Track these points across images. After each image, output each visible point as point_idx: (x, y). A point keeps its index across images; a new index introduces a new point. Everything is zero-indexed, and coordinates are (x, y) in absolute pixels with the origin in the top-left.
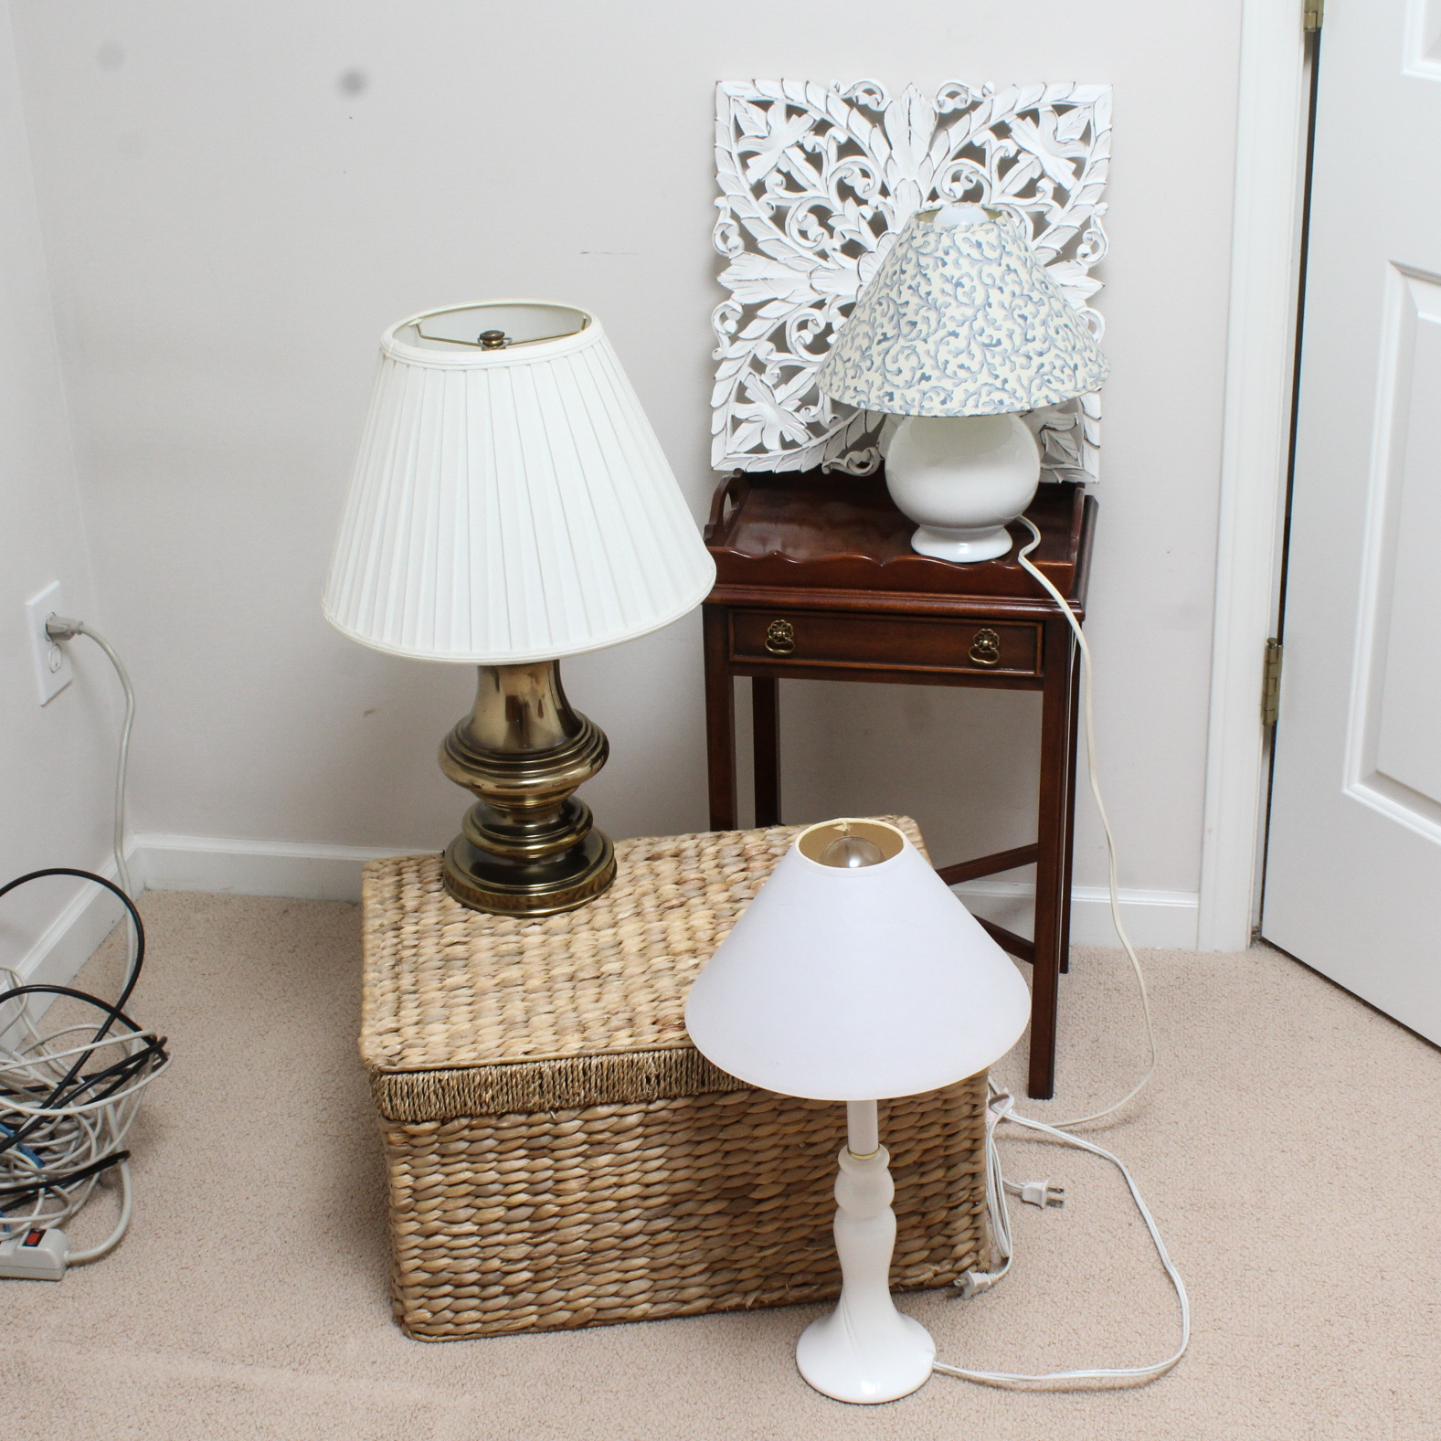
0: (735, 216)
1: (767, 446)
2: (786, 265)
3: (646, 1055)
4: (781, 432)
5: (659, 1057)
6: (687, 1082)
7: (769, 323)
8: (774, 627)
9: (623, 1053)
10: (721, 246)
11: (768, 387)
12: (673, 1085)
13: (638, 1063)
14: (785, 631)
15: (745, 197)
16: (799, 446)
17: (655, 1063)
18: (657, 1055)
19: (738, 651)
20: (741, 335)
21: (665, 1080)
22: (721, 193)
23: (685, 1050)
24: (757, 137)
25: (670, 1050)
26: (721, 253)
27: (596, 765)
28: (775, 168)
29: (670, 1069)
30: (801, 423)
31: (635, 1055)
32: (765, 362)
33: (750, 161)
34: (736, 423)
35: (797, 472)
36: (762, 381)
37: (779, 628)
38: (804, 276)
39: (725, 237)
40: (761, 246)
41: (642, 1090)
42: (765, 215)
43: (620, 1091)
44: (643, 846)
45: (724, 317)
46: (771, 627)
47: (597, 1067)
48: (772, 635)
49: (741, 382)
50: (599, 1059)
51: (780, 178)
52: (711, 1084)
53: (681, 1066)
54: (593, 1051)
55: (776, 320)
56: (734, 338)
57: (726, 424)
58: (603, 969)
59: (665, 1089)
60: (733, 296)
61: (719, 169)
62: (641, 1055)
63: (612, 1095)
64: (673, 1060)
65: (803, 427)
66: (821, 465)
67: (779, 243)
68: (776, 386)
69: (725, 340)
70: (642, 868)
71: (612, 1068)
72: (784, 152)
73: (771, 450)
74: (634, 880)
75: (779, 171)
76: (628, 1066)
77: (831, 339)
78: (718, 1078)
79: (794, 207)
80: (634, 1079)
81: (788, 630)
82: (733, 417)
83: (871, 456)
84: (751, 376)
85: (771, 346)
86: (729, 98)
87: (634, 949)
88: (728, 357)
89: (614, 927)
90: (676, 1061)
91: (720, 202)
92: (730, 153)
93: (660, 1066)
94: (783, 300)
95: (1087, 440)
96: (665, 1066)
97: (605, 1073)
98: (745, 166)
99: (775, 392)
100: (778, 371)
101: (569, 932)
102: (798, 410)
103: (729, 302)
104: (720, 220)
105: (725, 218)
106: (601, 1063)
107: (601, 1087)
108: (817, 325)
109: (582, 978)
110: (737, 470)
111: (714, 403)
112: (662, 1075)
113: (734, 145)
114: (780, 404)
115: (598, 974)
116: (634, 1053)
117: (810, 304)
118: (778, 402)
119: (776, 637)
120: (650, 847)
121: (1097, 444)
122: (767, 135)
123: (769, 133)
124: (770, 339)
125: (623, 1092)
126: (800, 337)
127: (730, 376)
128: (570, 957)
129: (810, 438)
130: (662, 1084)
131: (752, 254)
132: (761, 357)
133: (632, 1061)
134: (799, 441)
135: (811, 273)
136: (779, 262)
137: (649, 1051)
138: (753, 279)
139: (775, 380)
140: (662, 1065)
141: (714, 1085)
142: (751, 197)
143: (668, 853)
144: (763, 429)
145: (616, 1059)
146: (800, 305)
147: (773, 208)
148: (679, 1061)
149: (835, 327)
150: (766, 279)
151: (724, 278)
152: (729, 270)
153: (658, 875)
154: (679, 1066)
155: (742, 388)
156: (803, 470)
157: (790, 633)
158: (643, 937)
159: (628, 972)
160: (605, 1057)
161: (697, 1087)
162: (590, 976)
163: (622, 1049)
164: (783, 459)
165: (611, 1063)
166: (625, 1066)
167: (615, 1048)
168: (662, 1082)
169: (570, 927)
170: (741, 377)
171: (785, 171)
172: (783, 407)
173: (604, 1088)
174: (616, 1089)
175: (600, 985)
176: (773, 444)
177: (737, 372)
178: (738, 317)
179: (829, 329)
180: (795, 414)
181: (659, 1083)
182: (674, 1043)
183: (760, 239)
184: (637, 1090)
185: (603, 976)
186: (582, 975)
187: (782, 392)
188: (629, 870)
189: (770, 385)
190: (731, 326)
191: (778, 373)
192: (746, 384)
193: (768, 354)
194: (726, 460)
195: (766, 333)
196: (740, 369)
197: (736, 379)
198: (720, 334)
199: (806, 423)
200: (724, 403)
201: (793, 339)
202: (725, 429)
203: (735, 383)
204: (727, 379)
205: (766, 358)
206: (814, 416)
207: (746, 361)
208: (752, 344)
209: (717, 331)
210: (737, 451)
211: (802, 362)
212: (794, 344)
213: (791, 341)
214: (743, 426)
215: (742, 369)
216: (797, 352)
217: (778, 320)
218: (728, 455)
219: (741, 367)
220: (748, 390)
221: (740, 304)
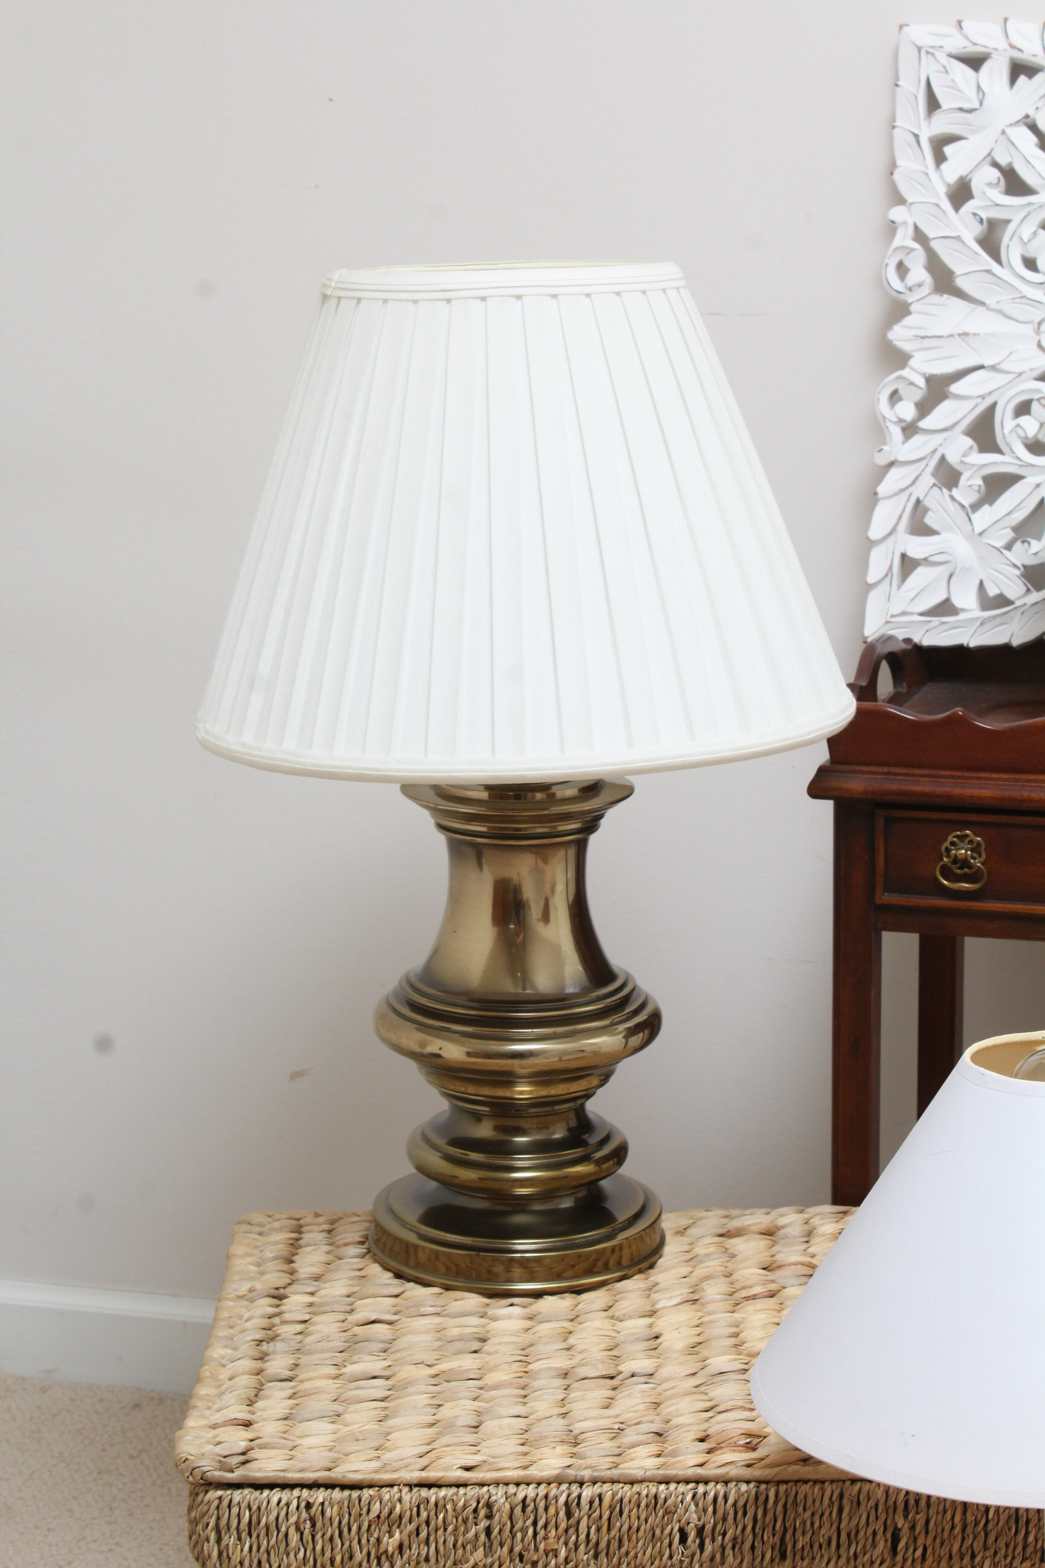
0: (920, 236)
1: (957, 602)
2: (1000, 312)
3: (682, 1488)
4: (981, 584)
5: (705, 1494)
6: (753, 1547)
7: (968, 405)
8: (953, 844)
9: (641, 1482)
10: (896, 283)
11: (963, 507)
12: (728, 1551)
13: (666, 1500)
14: (972, 850)
15: (937, 205)
16: (1010, 603)
17: (697, 1505)
18: (701, 1489)
19: (889, 888)
20: (923, 424)
21: (713, 1540)
22: (899, 200)
23: (752, 1485)
24: (961, 110)
25: (726, 1483)
26: (896, 294)
27: (636, 1040)
28: (989, 159)
29: (724, 1519)
30: (1015, 566)
31: (662, 1487)
32: (959, 468)
33: (948, 150)
34: (908, 565)
35: (1006, 648)
36: (953, 499)
37: (962, 845)
38: (1029, 330)
39: (902, 269)
40: (961, 283)
41: (671, 1557)
42: (970, 232)
43: (632, 1554)
44: (712, 1220)
45: (895, 397)
46: (947, 844)
47: (591, 1503)
48: (948, 856)
49: (918, 500)
50: (597, 1489)
51: (995, 174)
52: (798, 1556)
53: (745, 1514)
54: (586, 1474)
55: (980, 400)
56: (910, 430)
57: (891, 567)
58: (620, 1368)
59: (712, 1559)
60: (912, 362)
61: (899, 163)
62: (672, 1486)
63: (615, 1560)
64: (731, 1501)
65: (1018, 573)
66: (1043, 636)
67: (990, 276)
68: (975, 507)
69: (896, 432)
70: (706, 1246)
71: (618, 1507)
72: (1003, 132)
73: (963, 610)
74: (692, 1260)
75: (995, 165)
76: (647, 1506)
78: (811, 1546)
79: (1016, 219)
80: (658, 1532)
81: (976, 849)
82: (904, 556)
84: (936, 490)
85: (969, 442)
86: (919, 49)
87: (680, 1345)
88: (901, 458)
89: (651, 1316)
90: (735, 1505)
91: (898, 213)
92: (916, 136)
93: (705, 1510)
94: (993, 368)
96: (715, 1512)
97: (606, 1516)
98: (940, 158)
99: (974, 517)
100: (980, 482)
101: (572, 1320)
102: (1009, 547)
103: (906, 373)
104: (897, 242)
105: (904, 238)
106: (600, 1496)
107: (597, 1544)
109: (583, 1376)
110: (907, 641)
111: (874, 533)
112: (709, 1527)
113: (924, 124)
114: (980, 534)
115: (612, 1372)
116: (660, 1483)
117: (1036, 373)
118: (978, 530)
119: (955, 860)
120: (726, 1220)
122: (977, 106)
123: (981, 103)
124: (969, 431)
125: (636, 1557)
127: (902, 490)
128: (568, 1349)
129: (1028, 590)
130: (709, 1548)
131: (946, 296)
132: (953, 459)
133: (656, 1497)
134: (1010, 595)
135: (1039, 324)
136: (989, 309)
137: (687, 1482)
138: (945, 333)
139: (976, 498)
140: (711, 1509)
141: (803, 1559)
142: (946, 205)
143: (755, 1228)
144: (951, 576)
145: (627, 1491)
146: (1020, 374)
147: (981, 221)
148: (741, 1503)
150: (966, 334)
151: (899, 335)
152: (908, 321)
153: (733, 1256)
154: (740, 1514)
155: (919, 507)
156: (1016, 642)
157: (980, 856)
158: (699, 1330)
159: (664, 1372)
160: (606, 1487)
161: (772, 1560)
162: (598, 1374)
163: (639, 1474)
164: (982, 624)
165: (619, 1496)
166: (643, 1504)
167: (627, 1471)
168: (707, 1541)
169: (575, 1313)
170: (919, 491)
171: (1003, 161)
172: (986, 540)
173: (603, 1545)
174: (624, 1550)
175: (615, 1389)
176: (966, 599)
177: (913, 483)
178: (918, 395)
180: (1006, 552)
181: (702, 1546)
182: (733, 1471)
183: (958, 269)
184: (661, 1554)
185: (620, 1377)
186: (583, 1372)
187: (984, 517)
188: (687, 1248)
189: (966, 504)
190: (907, 410)
191: (980, 486)
192: (927, 503)
193: (964, 456)
194: (889, 625)
195: (961, 419)
196: (917, 478)
197: (910, 495)
198: (888, 424)
199: (1024, 566)
200: (890, 534)
201: (1006, 431)
202: (890, 575)
203: (908, 500)
204: (896, 494)
205: (962, 462)
206: (1035, 554)
207: (927, 465)
208: (938, 438)
209: (884, 418)
210: (908, 610)
211: (1020, 466)
212: (1008, 440)
213: (1003, 434)
214: (920, 570)
215: (920, 479)
216: (1011, 450)
217: (983, 398)
218: (892, 616)
219: (920, 475)
220: (930, 513)
221: (924, 375)
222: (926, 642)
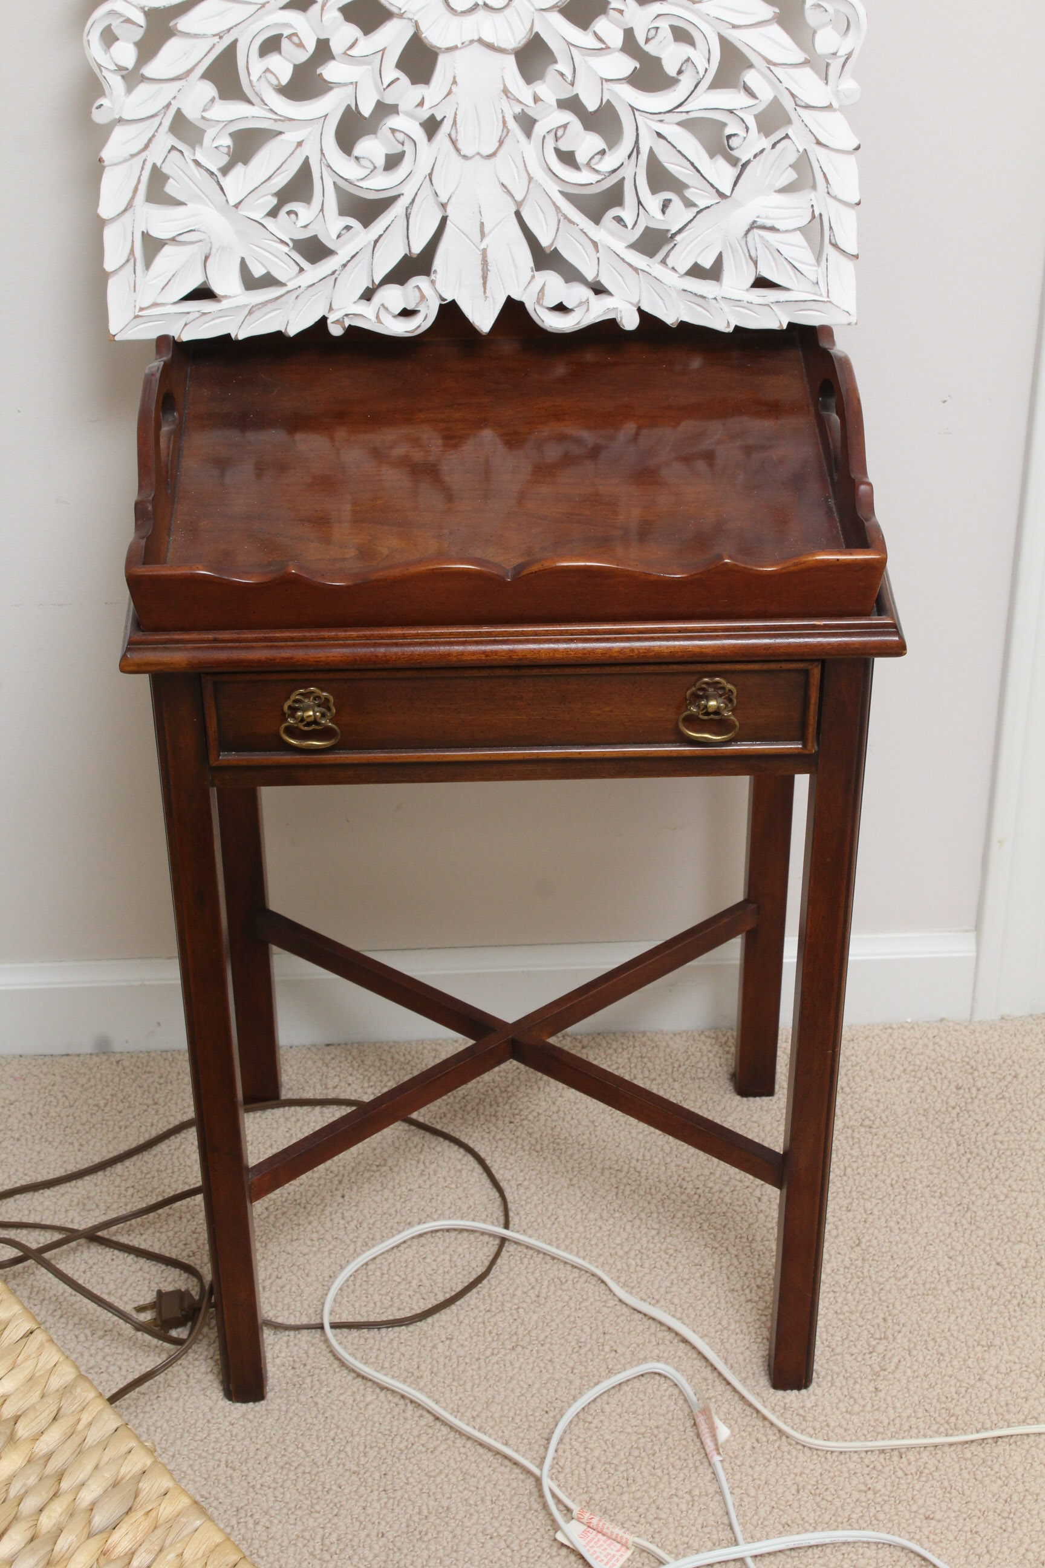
1: (217, 286)
4: (243, 261)
7: (203, 46)
8: (296, 701)
11: (212, 173)
14: (320, 706)
16: (281, 284)
19: (224, 748)
20: (149, 70)
30: (282, 242)
32: (201, 124)
34: (152, 246)
35: (279, 335)
36: (197, 162)
37: (307, 702)
45: (109, 38)
46: (289, 703)
48: (294, 716)
49: (154, 165)
55: (217, 39)
56: (133, 77)
57: (132, 251)
65: (286, 249)
66: (324, 320)
68: (225, 170)
69: (115, 82)
73: (225, 297)
77: (330, 71)
81: (325, 704)
82: (145, 236)
83: (423, 297)
84: (174, 153)
85: (209, 90)
88: (125, 117)
95: (835, 246)
99: (226, 182)
100: (228, 141)
102: (273, 213)
103: (118, 6)
108: (301, 45)
110: (164, 338)
111: (105, 210)
114: (237, 206)
117: (283, 2)
118: (232, 202)
119: (302, 720)
121: (855, 253)
124: (207, 75)
126: (267, 70)
127: (132, 156)
129: (300, 269)
132: (192, 113)
134: (280, 274)
139: (224, 160)
144: (206, 258)
146: (263, 6)
149: (336, 47)
155: (158, 178)
156: (292, 332)
157: (329, 711)
164: (250, 313)
170: (155, 156)
172: (243, 211)
176: (228, 283)
177: (147, 146)
178: (139, 34)
179: (323, 51)
180: (269, 223)
187: (238, 181)
189: (214, 169)
190: (126, 53)
191: (228, 147)
192: (166, 169)
193: (204, 111)
194: (139, 320)
195: (196, 65)
196: (150, 141)
197: (145, 161)
198: (105, 73)
199: (291, 239)
200: (125, 210)
201: (254, 78)
202: (132, 261)
203: (142, 169)
204: (126, 160)
205: (203, 118)
206: (305, 227)
207: (161, 124)
208: (171, 89)
209: (99, 66)
210: (159, 301)
211: (276, 120)
212: (257, 89)
213: (251, 81)
214: (167, 250)
215: (155, 141)
216: (263, 101)
217: (221, 38)
218: (141, 309)
219: (154, 136)
220: (171, 181)
221: (142, 8)
222: (186, 337)
